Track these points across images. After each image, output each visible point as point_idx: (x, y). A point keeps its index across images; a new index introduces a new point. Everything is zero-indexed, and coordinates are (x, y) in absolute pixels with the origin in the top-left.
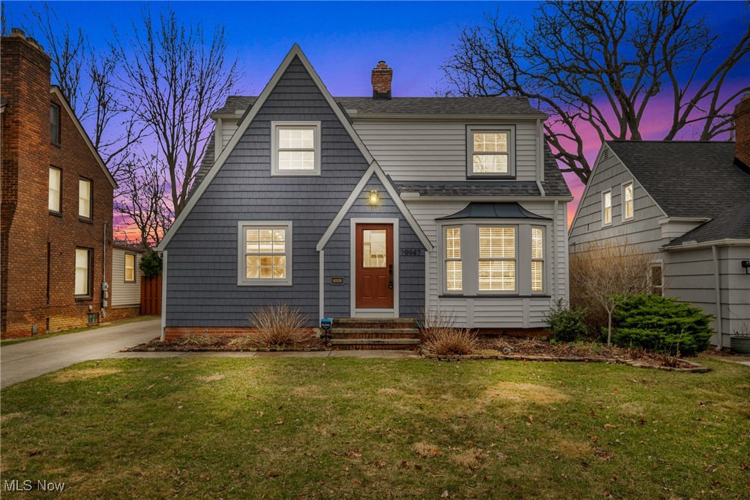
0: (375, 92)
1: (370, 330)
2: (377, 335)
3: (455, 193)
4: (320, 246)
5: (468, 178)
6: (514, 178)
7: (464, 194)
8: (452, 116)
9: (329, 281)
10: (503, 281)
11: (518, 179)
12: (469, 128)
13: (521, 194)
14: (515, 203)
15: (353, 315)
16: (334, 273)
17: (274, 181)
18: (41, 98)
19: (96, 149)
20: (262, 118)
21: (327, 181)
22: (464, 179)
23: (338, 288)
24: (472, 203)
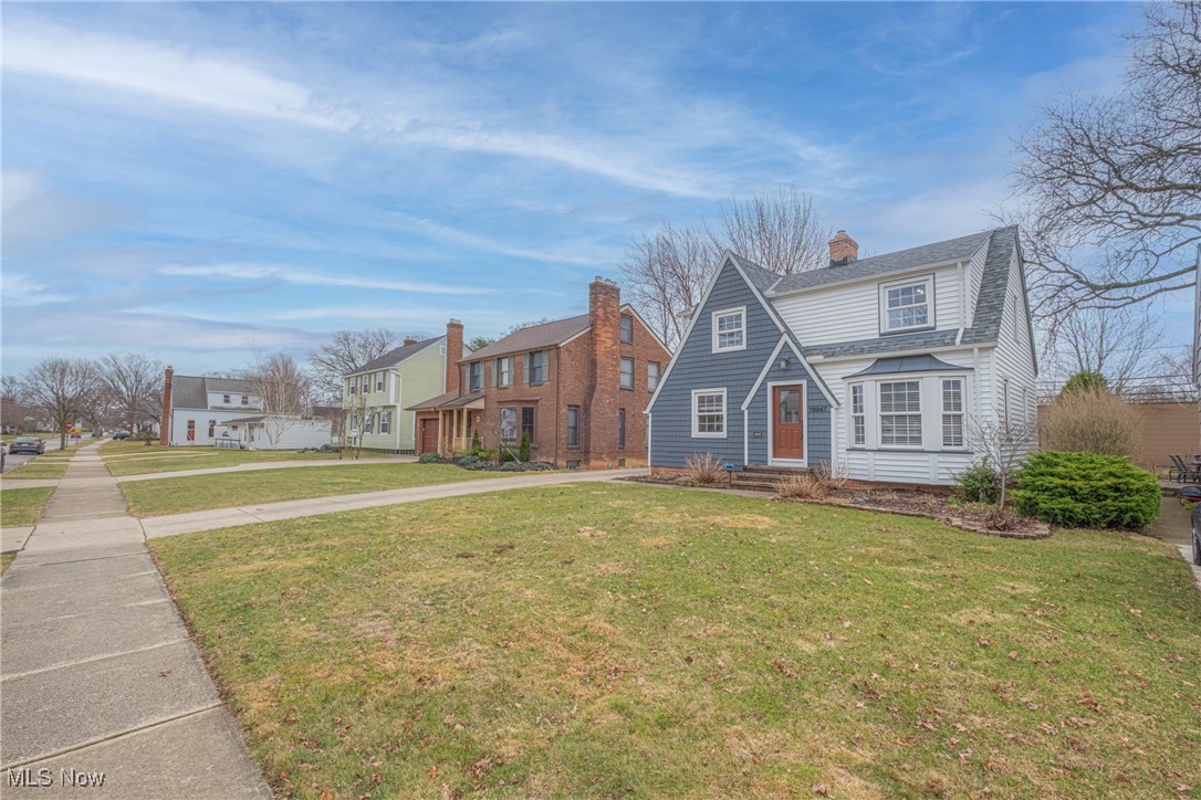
0: (832, 262)
1: (764, 475)
2: (765, 480)
3: (862, 351)
4: (744, 407)
5: (881, 335)
6: (934, 328)
7: (870, 352)
8: (861, 279)
9: (752, 434)
10: (894, 435)
11: (938, 329)
12: (882, 286)
13: (934, 345)
14: (929, 355)
15: (770, 464)
16: (755, 428)
17: (714, 357)
18: (614, 316)
19: (666, 345)
20: (706, 310)
21: (751, 353)
22: (877, 337)
23: (759, 441)
24: (879, 360)
